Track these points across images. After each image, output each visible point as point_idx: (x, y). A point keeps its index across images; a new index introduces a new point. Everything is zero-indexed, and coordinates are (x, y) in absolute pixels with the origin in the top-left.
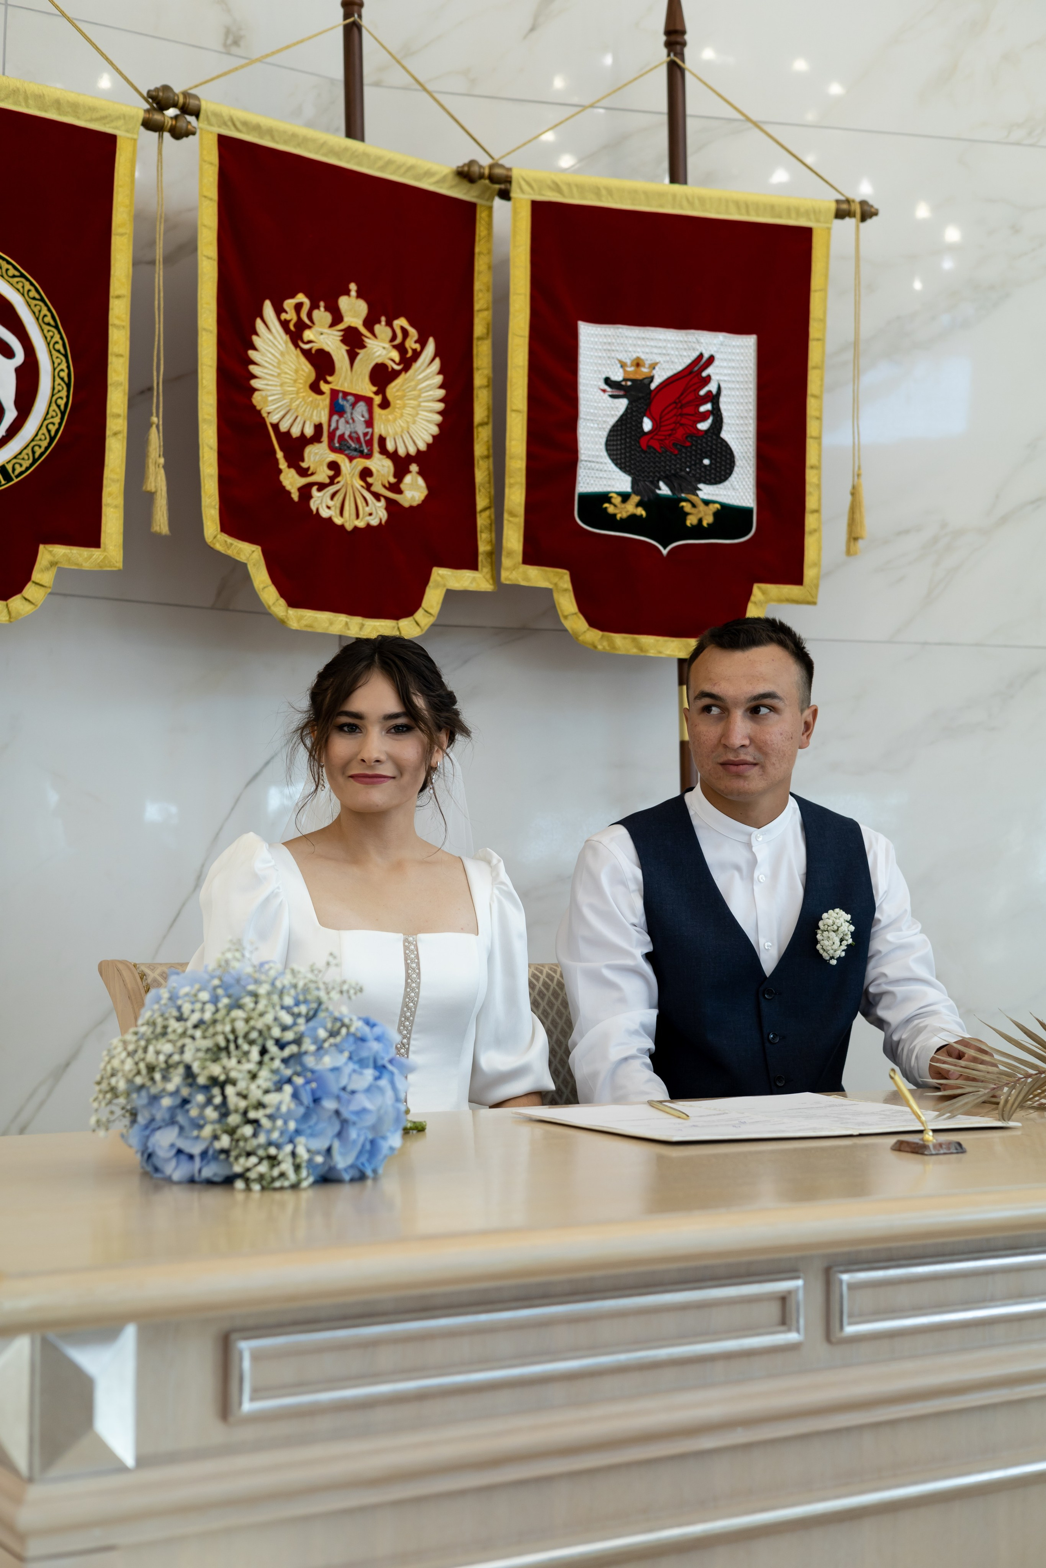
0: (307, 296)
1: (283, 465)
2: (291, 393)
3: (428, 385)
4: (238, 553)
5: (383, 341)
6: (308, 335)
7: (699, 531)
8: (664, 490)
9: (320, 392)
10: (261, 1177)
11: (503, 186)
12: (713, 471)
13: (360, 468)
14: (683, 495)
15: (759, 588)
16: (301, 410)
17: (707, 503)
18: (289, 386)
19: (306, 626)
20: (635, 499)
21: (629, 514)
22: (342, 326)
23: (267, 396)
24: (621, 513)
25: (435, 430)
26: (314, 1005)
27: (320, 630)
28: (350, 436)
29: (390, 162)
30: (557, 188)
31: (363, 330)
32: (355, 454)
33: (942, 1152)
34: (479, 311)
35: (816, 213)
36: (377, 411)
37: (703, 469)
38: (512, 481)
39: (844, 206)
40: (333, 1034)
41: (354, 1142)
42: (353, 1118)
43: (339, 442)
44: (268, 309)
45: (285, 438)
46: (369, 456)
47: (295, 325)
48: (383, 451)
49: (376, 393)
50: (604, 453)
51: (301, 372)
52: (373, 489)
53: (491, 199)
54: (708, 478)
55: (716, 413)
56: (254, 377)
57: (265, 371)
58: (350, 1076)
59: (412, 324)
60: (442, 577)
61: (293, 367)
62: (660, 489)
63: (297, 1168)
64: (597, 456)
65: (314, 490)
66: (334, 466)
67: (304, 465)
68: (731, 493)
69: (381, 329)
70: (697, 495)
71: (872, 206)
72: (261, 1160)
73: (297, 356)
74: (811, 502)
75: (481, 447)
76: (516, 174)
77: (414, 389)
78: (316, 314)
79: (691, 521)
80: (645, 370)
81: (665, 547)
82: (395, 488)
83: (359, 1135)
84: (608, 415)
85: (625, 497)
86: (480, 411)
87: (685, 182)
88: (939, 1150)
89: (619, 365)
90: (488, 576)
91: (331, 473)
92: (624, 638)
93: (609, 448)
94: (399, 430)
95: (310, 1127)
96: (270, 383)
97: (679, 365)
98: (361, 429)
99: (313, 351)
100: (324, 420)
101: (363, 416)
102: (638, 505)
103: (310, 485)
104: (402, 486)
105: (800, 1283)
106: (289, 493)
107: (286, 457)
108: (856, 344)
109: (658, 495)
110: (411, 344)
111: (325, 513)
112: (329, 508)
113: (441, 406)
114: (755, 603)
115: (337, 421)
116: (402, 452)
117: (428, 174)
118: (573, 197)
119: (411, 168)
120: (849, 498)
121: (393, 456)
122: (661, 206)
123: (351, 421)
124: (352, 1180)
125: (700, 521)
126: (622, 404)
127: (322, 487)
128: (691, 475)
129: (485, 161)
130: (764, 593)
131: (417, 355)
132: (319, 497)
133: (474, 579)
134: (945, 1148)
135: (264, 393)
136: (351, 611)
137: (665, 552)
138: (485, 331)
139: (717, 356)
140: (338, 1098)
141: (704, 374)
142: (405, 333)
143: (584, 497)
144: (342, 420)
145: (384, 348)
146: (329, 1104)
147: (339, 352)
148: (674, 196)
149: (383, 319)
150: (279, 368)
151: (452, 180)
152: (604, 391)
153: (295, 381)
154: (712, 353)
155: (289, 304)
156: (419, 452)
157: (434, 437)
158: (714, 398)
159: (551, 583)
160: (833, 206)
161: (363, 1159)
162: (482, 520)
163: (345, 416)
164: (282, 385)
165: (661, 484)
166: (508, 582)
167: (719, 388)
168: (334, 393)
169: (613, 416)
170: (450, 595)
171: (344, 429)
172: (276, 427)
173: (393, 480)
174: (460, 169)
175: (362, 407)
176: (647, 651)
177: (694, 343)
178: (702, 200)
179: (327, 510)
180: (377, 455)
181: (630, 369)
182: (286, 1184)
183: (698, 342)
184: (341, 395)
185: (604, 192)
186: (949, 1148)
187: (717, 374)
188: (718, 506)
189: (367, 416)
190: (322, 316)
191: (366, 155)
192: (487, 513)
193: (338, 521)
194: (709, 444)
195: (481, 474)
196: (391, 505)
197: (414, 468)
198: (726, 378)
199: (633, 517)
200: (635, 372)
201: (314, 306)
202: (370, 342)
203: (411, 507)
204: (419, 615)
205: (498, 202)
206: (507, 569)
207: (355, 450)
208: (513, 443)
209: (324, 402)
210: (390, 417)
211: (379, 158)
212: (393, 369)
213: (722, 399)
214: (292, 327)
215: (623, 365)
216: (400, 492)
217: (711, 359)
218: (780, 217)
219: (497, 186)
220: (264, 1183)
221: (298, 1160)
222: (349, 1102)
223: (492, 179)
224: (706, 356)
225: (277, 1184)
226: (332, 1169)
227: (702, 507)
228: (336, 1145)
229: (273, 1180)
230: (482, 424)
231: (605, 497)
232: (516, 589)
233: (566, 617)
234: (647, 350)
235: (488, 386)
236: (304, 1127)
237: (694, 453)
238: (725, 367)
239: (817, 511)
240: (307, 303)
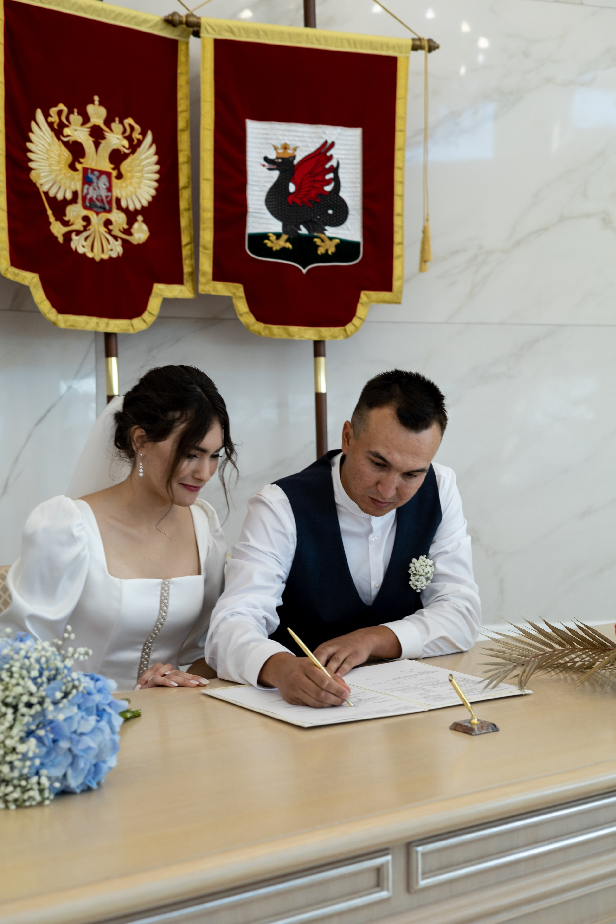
0: (66, 105)
1: (52, 219)
2: (56, 170)
3: (149, 163)
4: (23, 279)
5: (117, 134)
6: (66, 131)
7: (326, 257)
8: (303, 231)
9: (75, 170)
10: (16, 801)
11: (195, 29)
12: (335, 218)
13: (104, 219)
14: (316, 234)
15: (365, 294)
16: (63, 182)
17: (331, 239)
18: (55, 166)
19: (71, 326)
20: (285, 237)
21: (281, 247)
22: (89, 125)
23: (40, 173)
24: (276, 246)
25: (153, 192)
26: (53, 672)
27: (79, 328)
28: (97, 199)
29: (120, 14)
30: (231, 30)
31: (104, 127)
32: (100, 210)
33: (483, 732)
34: (182, 112)
35: (399, 47)
36: (114, 180)
37: (328, 217)
38: (205, 226)
39: (418, 43)
40: (66, 695)
41: (83, 769)
42: (81, 754)
43: (89, 203)
44: (39, 115)
45: (52, 201)
46: (109, 211)
47: (58, 125)
48: (119, 207)
49: (114, 169)
50: (264, 207)
51: (63, 157)
52: (113, 233)
53: (188, 37)
54: (331, 222)
55: (336, 180)
56: (31, 160)
57: (38, 156)
58: (79, 722)
59: (136, 122)
60: (160, 289)
61: (57, 153)
62: (300, 230)
63: (41, 791)
64: (260, 209)
65: (74, 236)
66: (86, 219)
67: (66, 219)
68: (347, 232)
69: (116, 126)
70: (324, 234)
71: (435, 43)
72: (15, 787)
73: (60, 146)
74: (397, 238)
75: (184, 203)
76: (204, 21)
77: (139, 165)
78: (72, 117)
79: (321, 251)
80: (290, 152)
81: (304, 268)
82: (128, 232)
83: (85, 764)
84: (266, 182)
85: (278, 236)
86: (183, 179)
87: (314, 26)
88: (481, 731)
89: (273, 148)
90: (190, 288)
91: (84, 223)
92: (279, 328)
93: (268, 203)
94: (129, 193)
95: (51, 761)
96: (42, 164)
97: (312, 149)
98: (104, 193)
99: (71, 142)
100: (79, 187)
101: (105, 185)
102: (287, 240)
103: (70, 232)
104: (133, 231)
105: (389, 858)
106: (56, 238)
107: (54, 214)
108: (426, 129)
109: (299, 234)
110: (136, 135)
111: (81, 250)
112: (83, 246)
113: (157, 176)
114: (362, 304)
115: (88, 189)
116: (131, 208)
117: (145, 21)
118: (241, 36)
119: (134, 18)
120: (421, 235)
121: (126, 211)
122: (299, 42)
123: (97, 188)
124: (83, 791)
125: (327, 251)
126: (276, 174)
127: (78, 233)
128: (320, 221)
129: (183, 12)
130: (368, 297)
131: (140, 142)
132: (76, 240)
133: (181, 291)
134: (485, 729)
135: (37, 171)
136: (100, 315)
137: (304, 271)
138: (185, 125)
139: (337, 142)
140: (71, 740)
141: (328, 154)
142: (132, 128)
143: (252, 236)
144: (91, 189)
145: (118, 139)
146: (64, 745)
147: (88, 143)
148: (307, 36)
149: (117, 119)
150: (47, 154)
151: (161, 25)
152: (264, 166)
153: (59, 162)
154: (334, 140)
155: (53, 111)
156: (143, 207)
157: (153, 197)
158: (335, 170)
159: (231, 293)
160: (410, 43)
161: (90, 778)
162: (186, 251)
163: (93, 185)
164: (50, 165)
165: (302, 227)
166: (203, 293)
167: (338, 164)
168: (85, 170)
169: (269, 182)
170: (166, 302)
171: (92, 194)
172: (46, 194)
173: (126, 227)
174: (167, 18)
175: (104, 178)
176: (293, 336)
177: (321, 133)
178: (326, 39)
179: (82, 248)
180: (115, 210)
181: (281, 151)
182: (34, 803)
183: (324, 133)
184: (89, 171)
185: (261, 33)
186: (488, 729)
187: (337, 154)
188: (338, 241)
189: (107, 184)
190: (76, 118)
191: (103, 10)
192: (188, 247)
193: (90, 255)
194: (332, 200)
195: (185, 221)
196: (126, 244)
197: (140, 218)
198: (342, 157)
199: (284, 249)
200: (284, 153)
201: (70, 112)
202: (108, 135)
203: (139, 245)
204: (146, 315)
205: (192, 39)
206: (203, 284)
207: (100, 207)
208: (205, 201)
209: (78, 176)
210: (124, 185)
211: (112, 12)
212: (124, 153)
213: (340, 171)
214: (55, 126)
215: (276, 148)
216: (130, 234)
217: (333, 144)
218: (376, 49)
219: (191, 29)
220: (18, 803)
221: (42, 787)
222: (78, 742)
223: (188, 24)
224: (330, 142)
225: (28, 804)
226: (68, 787)
227: (328, 242)
228: (70, 772)
229: (24, 801)
230: (185, 188)
231: (265, 236)
232: (208, 297)
233: (241, 315)
234: (291, 138)
235: (187, 162)
236: (46, 761)
237: (322, 206)
238: (342, 150)
239: (401, 244)
240: (65, 109)
